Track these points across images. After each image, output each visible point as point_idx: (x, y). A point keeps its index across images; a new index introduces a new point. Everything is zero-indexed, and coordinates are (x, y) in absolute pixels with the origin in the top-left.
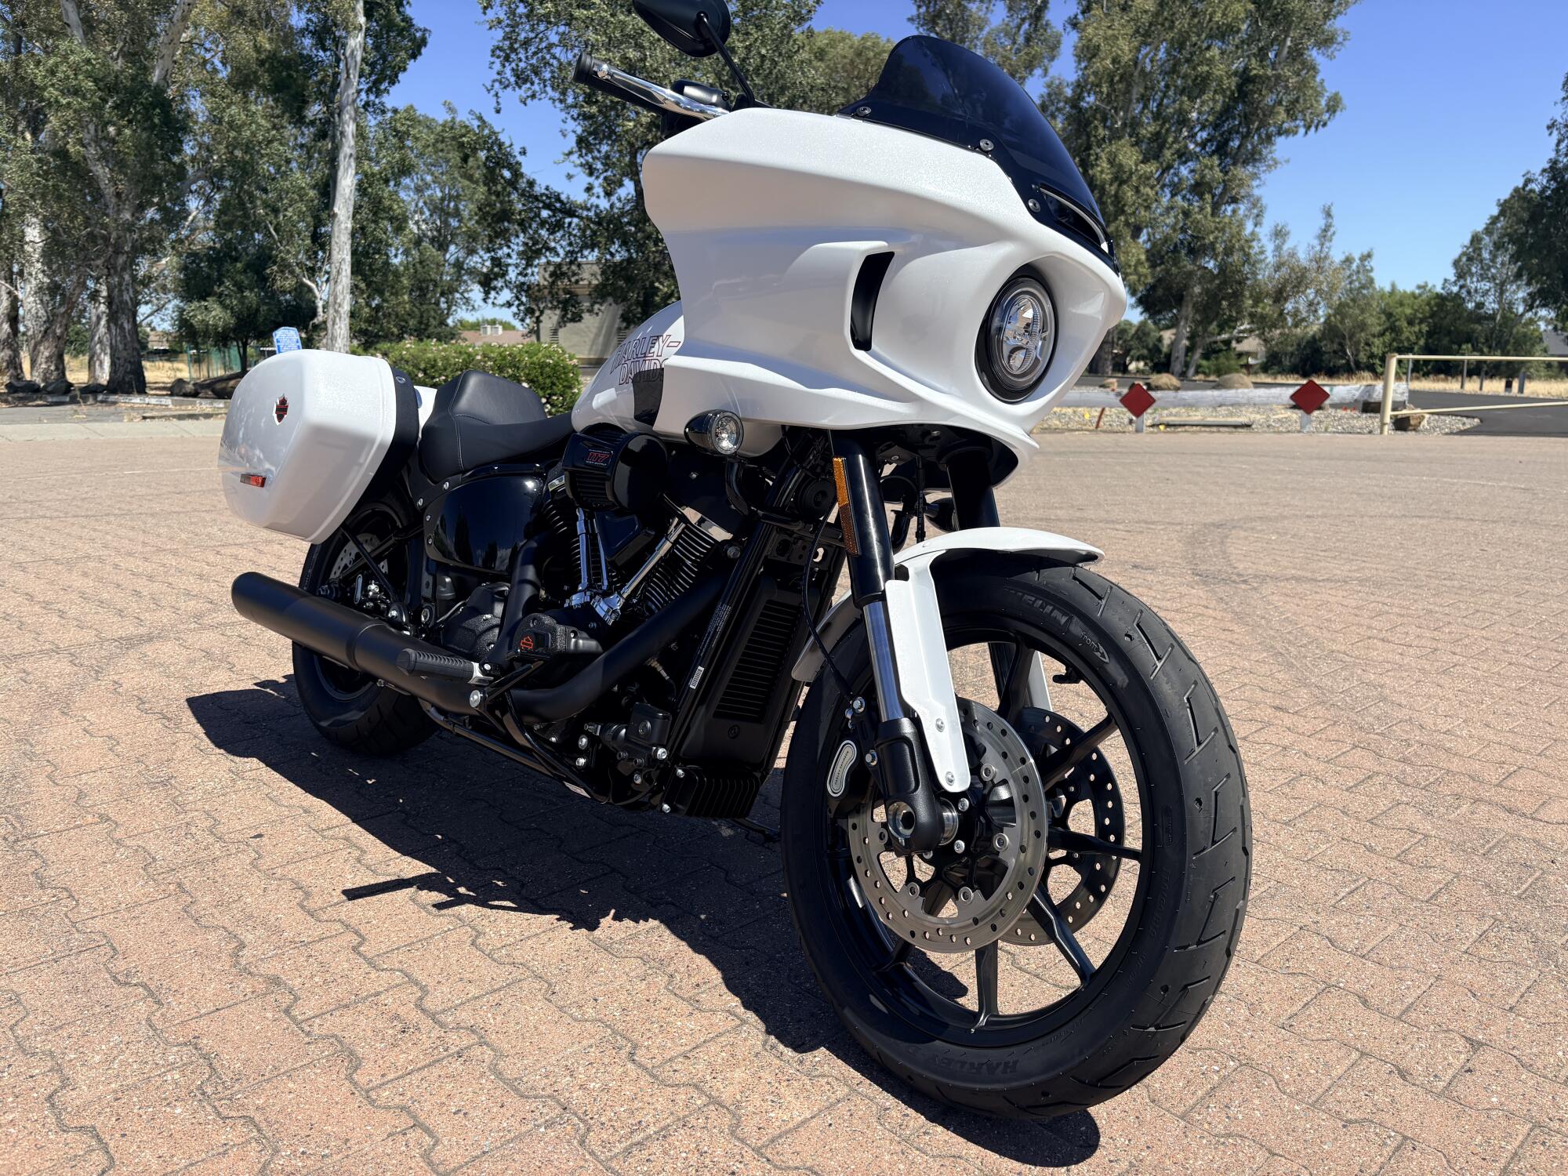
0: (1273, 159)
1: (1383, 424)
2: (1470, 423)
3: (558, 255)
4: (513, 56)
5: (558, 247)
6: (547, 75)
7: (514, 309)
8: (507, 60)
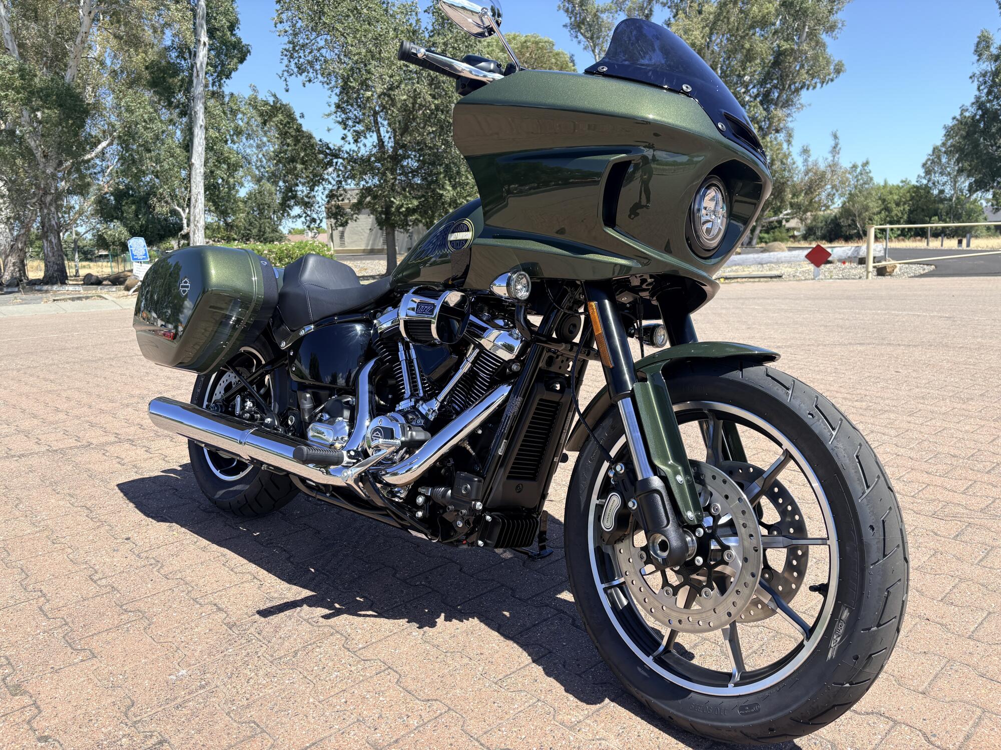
0: (800, 104)
1: (868, 272)
2: (928, 269)
3: (330, 183)
4: (296, 55)
5: (330, 179)
6: (318, 67)
7: (303, 219)
8: (292, 57)
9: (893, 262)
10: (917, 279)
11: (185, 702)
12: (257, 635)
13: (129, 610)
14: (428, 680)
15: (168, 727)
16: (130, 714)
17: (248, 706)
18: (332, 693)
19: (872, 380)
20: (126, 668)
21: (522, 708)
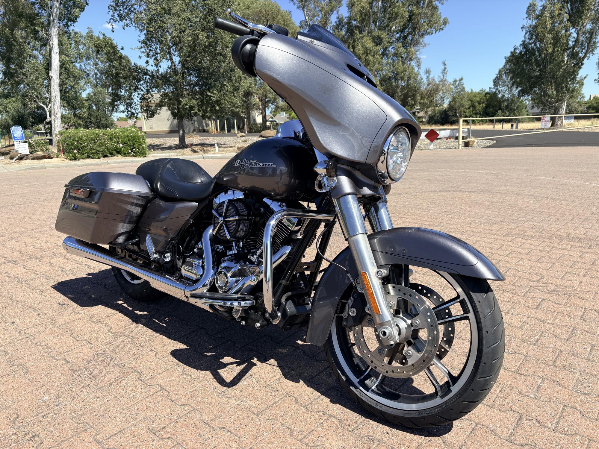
1: (459, 145)
2: (492, 143)
8: (115, 10)
9: (473, 139)
10: (485, 149)
11: (47, 414)
12: (89, 375)
13: (15, 364)
14: (184, 394)
15: (38, 428)
16: (16, 422)
17: (83, 414)
18: (131, 405)
19: (447, 213)
20: (14, 397)
21: (233, 406)
